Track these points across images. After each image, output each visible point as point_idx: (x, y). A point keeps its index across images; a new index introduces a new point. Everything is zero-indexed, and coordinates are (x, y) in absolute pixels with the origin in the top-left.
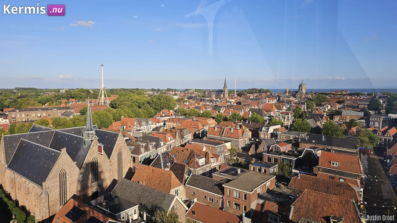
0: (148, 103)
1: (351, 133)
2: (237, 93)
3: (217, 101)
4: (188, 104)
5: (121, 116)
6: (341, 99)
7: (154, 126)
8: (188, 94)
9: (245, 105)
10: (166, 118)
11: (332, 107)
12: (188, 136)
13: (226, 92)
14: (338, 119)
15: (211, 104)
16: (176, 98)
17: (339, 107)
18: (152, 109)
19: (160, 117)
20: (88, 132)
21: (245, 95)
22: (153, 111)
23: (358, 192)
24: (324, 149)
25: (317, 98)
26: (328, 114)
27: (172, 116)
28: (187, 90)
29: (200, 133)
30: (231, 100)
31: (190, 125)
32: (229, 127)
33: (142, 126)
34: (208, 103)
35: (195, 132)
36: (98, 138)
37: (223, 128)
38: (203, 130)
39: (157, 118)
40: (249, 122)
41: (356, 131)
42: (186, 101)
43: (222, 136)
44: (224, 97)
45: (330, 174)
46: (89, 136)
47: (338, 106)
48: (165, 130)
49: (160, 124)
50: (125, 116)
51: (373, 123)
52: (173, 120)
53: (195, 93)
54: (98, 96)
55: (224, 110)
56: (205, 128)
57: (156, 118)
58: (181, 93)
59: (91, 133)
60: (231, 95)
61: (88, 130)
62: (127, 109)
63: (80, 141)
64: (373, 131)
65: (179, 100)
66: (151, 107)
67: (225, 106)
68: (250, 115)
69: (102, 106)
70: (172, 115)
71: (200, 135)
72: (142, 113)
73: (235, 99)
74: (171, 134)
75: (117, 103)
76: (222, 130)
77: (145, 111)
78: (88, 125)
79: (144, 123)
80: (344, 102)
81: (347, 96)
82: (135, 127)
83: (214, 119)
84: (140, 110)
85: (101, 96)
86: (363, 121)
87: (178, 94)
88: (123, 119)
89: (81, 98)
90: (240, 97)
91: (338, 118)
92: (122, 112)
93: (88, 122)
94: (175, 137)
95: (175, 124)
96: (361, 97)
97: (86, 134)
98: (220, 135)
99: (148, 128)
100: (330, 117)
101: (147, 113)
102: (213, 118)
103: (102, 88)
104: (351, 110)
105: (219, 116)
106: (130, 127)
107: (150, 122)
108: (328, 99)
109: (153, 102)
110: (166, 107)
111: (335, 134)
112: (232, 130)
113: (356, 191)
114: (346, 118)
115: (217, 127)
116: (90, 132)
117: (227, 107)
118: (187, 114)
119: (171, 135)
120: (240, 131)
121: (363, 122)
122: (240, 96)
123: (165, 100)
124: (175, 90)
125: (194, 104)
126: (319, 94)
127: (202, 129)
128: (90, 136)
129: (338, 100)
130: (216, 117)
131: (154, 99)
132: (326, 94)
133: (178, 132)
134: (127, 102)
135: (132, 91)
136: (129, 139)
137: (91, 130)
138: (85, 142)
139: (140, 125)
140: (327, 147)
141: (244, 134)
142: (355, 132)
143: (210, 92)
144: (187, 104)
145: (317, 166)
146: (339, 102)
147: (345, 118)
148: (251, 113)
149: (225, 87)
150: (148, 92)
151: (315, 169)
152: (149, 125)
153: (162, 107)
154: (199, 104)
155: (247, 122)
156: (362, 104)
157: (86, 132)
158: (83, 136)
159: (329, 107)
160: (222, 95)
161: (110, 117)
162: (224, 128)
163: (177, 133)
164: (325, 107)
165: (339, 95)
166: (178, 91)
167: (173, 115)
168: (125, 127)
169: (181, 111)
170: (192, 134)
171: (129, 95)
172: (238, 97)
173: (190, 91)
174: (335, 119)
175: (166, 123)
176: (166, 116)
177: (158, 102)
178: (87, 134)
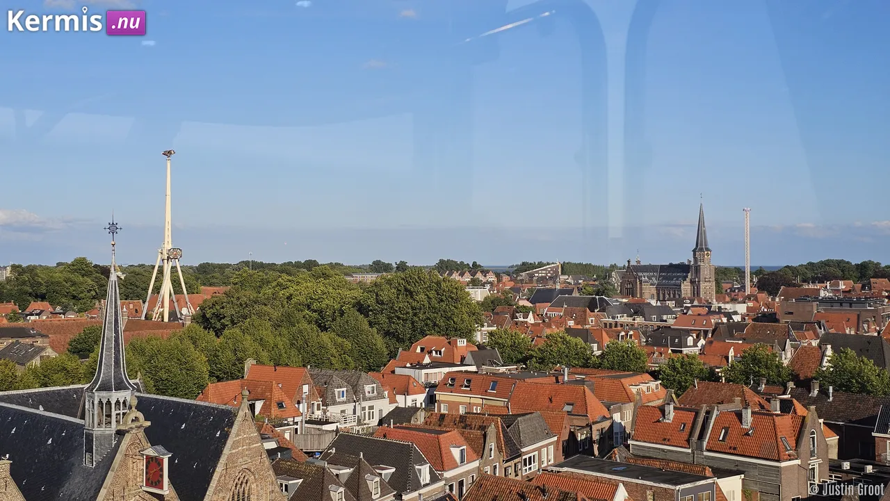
0: (362, 308)
2: (755, 280)
3: (668, 311)
4: (532, 321)
5: (241, 361)
7: (384, 407)
8: (531, 281)
9: (798, 326)
10: (438, 374)
12: (539, 449)
13: (706, 272)
15: (639, 320)
16: (478, 295)
18: (376, 335)
19: (413, 367)
20: (104, 394)
21: (794, 285)
22: (379, 342)
27: (462, 365)
28: (525, 267)
29: (596, 437)
30: (729, 307)
31: (547, 403)
32: (732, 407)
33: (334, 403)
34: (624, 319)
35: (572, 435)
36: (148, 424)
37: (704, 408)
38: (606, 424)
39: (398, 371)
40: (824, 392)
42: (526, 311)
43: (700, 448)
44: (696, 292)
46: (109, 416)
48: (434, 419)
49: (410, 398)
50: (259, 362)
52: (469, 381)
53: (563, 277)
54: (146, 289)
55: (699, 344)
56: (617, 417)
57: (393, 372)
58: (499, 281)
59: (118, 402)
60: (726, 286)
61: (105, 387)
62: (267, 333)
63: (70, 437)
65: (491, 305)
66: (371, 324)
67: (706, 332)
68: (826, 359)
69: (160, 325)
70: (463, 359)
71: (596, 447)
72: (334, 351)
73: (751, 304)
74: (462, 434)
75: (229, 311)
76: (700, 420)
77: (348, 344)
78: (108, 366)
79: (340, 392)
82: (303, 408)
83: (656, 378)
84: (325, 337)
85: (157, 289)
87: (488, 282)
88: (250, 370)
89: (74, 297)
90: (770, 293)
92: (248, 341)
93: (109, 349)
94: (479, 450)
95: (476, 400)
97: (96, 402)
98: (688, 441)
99: (358, 413)
101: (356, 354)
102: (655, 375)
103: (165, 252)
105: (678, 365)
106: (280, 405)
107: (368, 388)
109: (383, 303)
110: (435, 325)
112: (748, 416)
115: (675, 408)
116: (115, 396)
117: (714, 331)
118: (532, 357)
119: (461, 439)
120: (785, 423)
122: (773, 292)
123: (432, 294)
124: (475, 268)
125: (560, 322)
127: (604, 418)
128: (114, 413)
130: (668, 371)
131: (387, 294)
133: (497, 427)
134: (268, 309)
135: (289, 269)
136: (280, 449)
137: (120, 386)
138: (89, 438)
139: (327, 400)
141: (806, 439)
143: (632, 274)
144: (531, 319)
148: (829, 352)
149: (701, 250)
150: (359, 277)
152: (365, 399)
153: (419, 325)
154: (582, 320)
155: (816, 392)
157: (98, 396)
158: (83, 417)
160: (686, 288)
161: (196, 363)
162: (708, 413)
163: (491, 430)
166: (485, 272)
167: (469, 359)
168: (259, 405)
169: (502, 346)
170: (558, 441)
171: (274, 284)
172: (763, 296)
173: (539, 273)
175: (440, 395)
176: (435, 364)
177: (402, 303)
178: (101, 402)
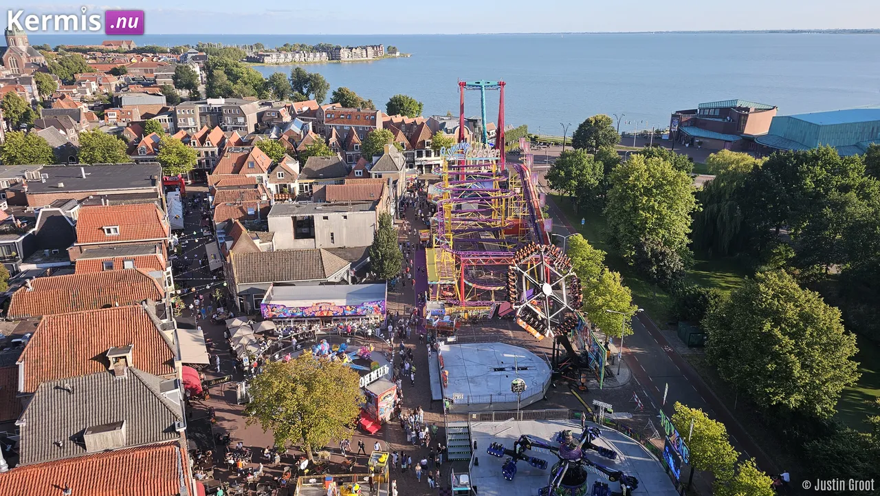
1: (142, 149)
6: (119, 65)
11: (100, 85)
14: (115, 117)
17: (116, 85)
23: (158, 279)
24: (88, 198)
25: (60, 63)
26: (93, 105)
41: (152, 144)
45: (102, 258)
47: (115, 81)
51: (184, 120)
64: (183, 140)
80: (125, 72)
81: (131, 55)
86: (164, 118)
91: (115, 113)
96: (159, 59)
100: (99, 112)
104: (140, 92)
108: (88, 66)
111: (110, 157)
113: (155, 280)
114: (131, 112)
121: (165, 120)
126: (68, 51)
129: (112, 66)
132: (85, 51)
140: (93, 194)
142: (151, 147)
145: (75, 244)
146: (116, 72)
147: (129, 113)
151: (72, 251)
156: (162, 77)
159: (94, 86)
164: (83, 86)
165: (114, 52)
174: (109, 117)
